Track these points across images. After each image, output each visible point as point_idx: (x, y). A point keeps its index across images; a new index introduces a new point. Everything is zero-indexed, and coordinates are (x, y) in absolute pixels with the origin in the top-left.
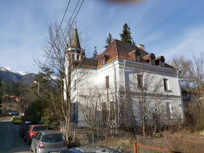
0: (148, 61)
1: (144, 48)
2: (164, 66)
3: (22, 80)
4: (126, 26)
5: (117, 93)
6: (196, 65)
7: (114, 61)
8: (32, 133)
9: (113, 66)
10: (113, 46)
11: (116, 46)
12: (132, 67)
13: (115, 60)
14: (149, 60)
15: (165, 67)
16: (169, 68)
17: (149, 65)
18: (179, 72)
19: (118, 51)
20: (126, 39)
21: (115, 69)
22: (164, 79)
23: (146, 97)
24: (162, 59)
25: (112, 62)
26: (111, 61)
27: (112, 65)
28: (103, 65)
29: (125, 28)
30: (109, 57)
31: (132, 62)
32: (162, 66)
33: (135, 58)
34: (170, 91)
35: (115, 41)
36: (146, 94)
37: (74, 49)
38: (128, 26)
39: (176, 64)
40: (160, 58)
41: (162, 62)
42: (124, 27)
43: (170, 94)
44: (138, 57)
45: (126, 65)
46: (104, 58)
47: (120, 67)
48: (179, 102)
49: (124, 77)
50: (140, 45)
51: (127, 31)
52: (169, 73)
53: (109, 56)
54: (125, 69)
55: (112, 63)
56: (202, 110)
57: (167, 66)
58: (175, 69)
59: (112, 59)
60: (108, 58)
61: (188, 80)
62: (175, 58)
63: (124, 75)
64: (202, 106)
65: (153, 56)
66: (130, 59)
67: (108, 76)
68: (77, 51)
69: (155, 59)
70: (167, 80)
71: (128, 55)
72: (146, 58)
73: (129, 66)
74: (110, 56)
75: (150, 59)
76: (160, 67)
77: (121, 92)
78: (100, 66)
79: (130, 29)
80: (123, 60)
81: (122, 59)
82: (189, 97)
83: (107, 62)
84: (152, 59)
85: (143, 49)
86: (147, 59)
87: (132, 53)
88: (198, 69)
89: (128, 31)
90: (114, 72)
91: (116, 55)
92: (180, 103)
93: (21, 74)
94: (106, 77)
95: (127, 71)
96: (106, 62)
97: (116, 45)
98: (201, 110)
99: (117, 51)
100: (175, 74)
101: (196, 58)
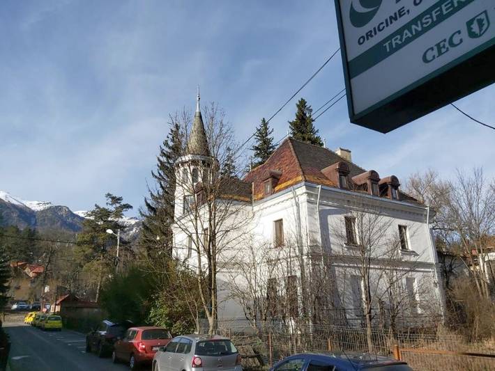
0: (364, 187)
1: (350, 157)
2: (398, 198)
3: (33, 222)
4: (302, 105)
5: (305, 257)
6: (465, 195)
7: (295, 187)
8: (143, 345)
9: (292, 198)
10: (287, 153)
11: (294, 154)
12: (333, 200)
13: (299, 185)
14: (366, 184)
15: (400, 200)
16: (408, 202)
17: (368, 196)
18: (430, 210)
19: (300, 165)
20: (303, 133)
21: (297, 205)
22: (400, 227)
23: (372, 266)
24: (394, 182)
25: (289, 189)
26: (287, 187)
27: (292, 195)
28: (266, 194)
29: (300, 109)
30: (279, 177)
31: (333, 189)
32: (394, 199)
33: (337, 180)
34: (413, 253)
35: (289, 141)
36: (370, 260)
37: (198, 157)
38: (308, 105)
39: (418, 191)
40: (390, 180)
41: (393, 190)
42: (298, 106)
43: (413, 259)
44: (344, 179)
45: (321, 197)
46: (270, 179)
47: (308, 202)
48: (434, 276)
49: (318, 223)
50: (342, 150)
51: (305, 114)
52: (410, 213)
53: (278, 175)
54: (320, 204)
55: (291, 191)
56: (482, 293)
57: (403, 197)
58: (420, 204)
59: (289, 183)
60: (279, 180)
61: (446, 227)
62: (416, 179)
63: (317, 216)
64: (483, 286)
65: (374, 176)
66: (328, 183)
67: (282, 220)
68: (204, 162)
69: (380, 183)
70: (405, 227)
71: (321, 173)
72: (360, 181)
73: (327, 199)
74: (281, 175)
75: (368, 182)
76: (389, 200)
77: (314, 256)
78: (260, 196)
79: (311, 110)
80: (315, 185)
81: (312, 182)
82: (451, 266)
83: (277, 188)
84: (372, 183)
85: (348, 159)
86: (363, 182)
87: (331, 170)
88: (470, 205)
89: (308, 115)
90: (295, 212)
91: (298, 175)
92: (436, 279)
93: (33, 209)
94: (276, 221)
95: (324, 210)
96: (274, 187)
97: (293, 152)
98: (481, 295)
99: (298, 164)
100: (422, 215)
101: (466, 180)
